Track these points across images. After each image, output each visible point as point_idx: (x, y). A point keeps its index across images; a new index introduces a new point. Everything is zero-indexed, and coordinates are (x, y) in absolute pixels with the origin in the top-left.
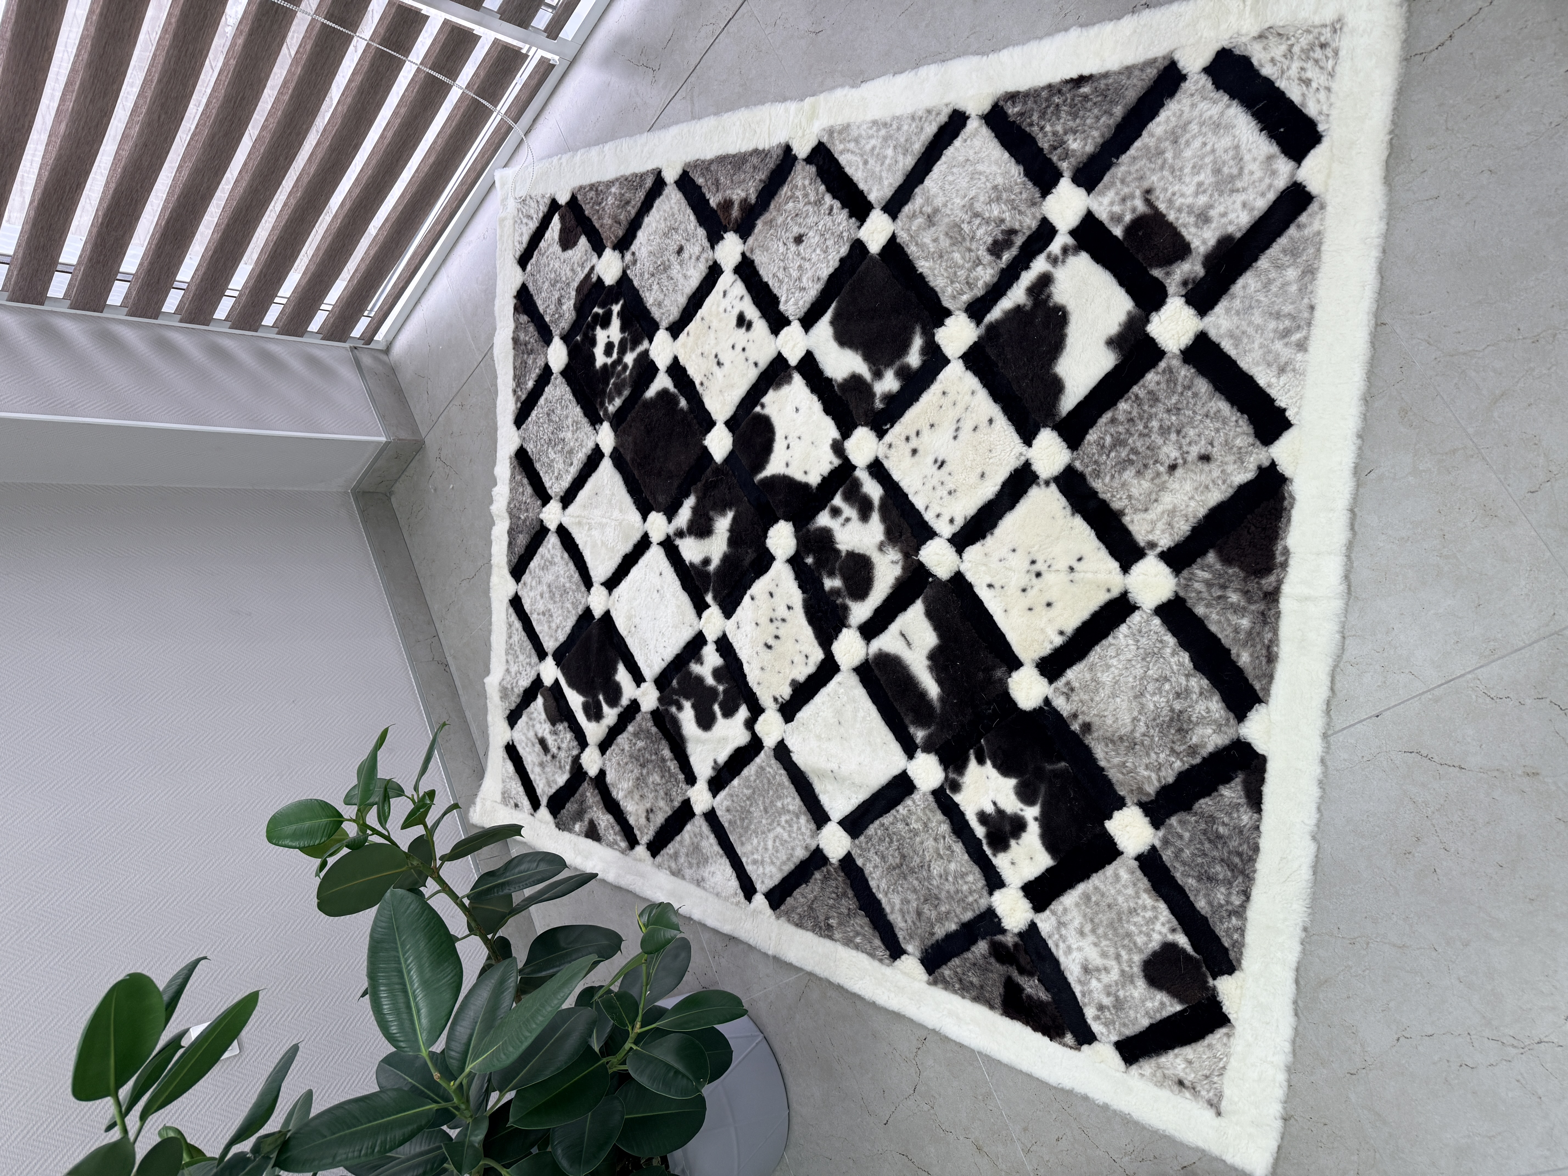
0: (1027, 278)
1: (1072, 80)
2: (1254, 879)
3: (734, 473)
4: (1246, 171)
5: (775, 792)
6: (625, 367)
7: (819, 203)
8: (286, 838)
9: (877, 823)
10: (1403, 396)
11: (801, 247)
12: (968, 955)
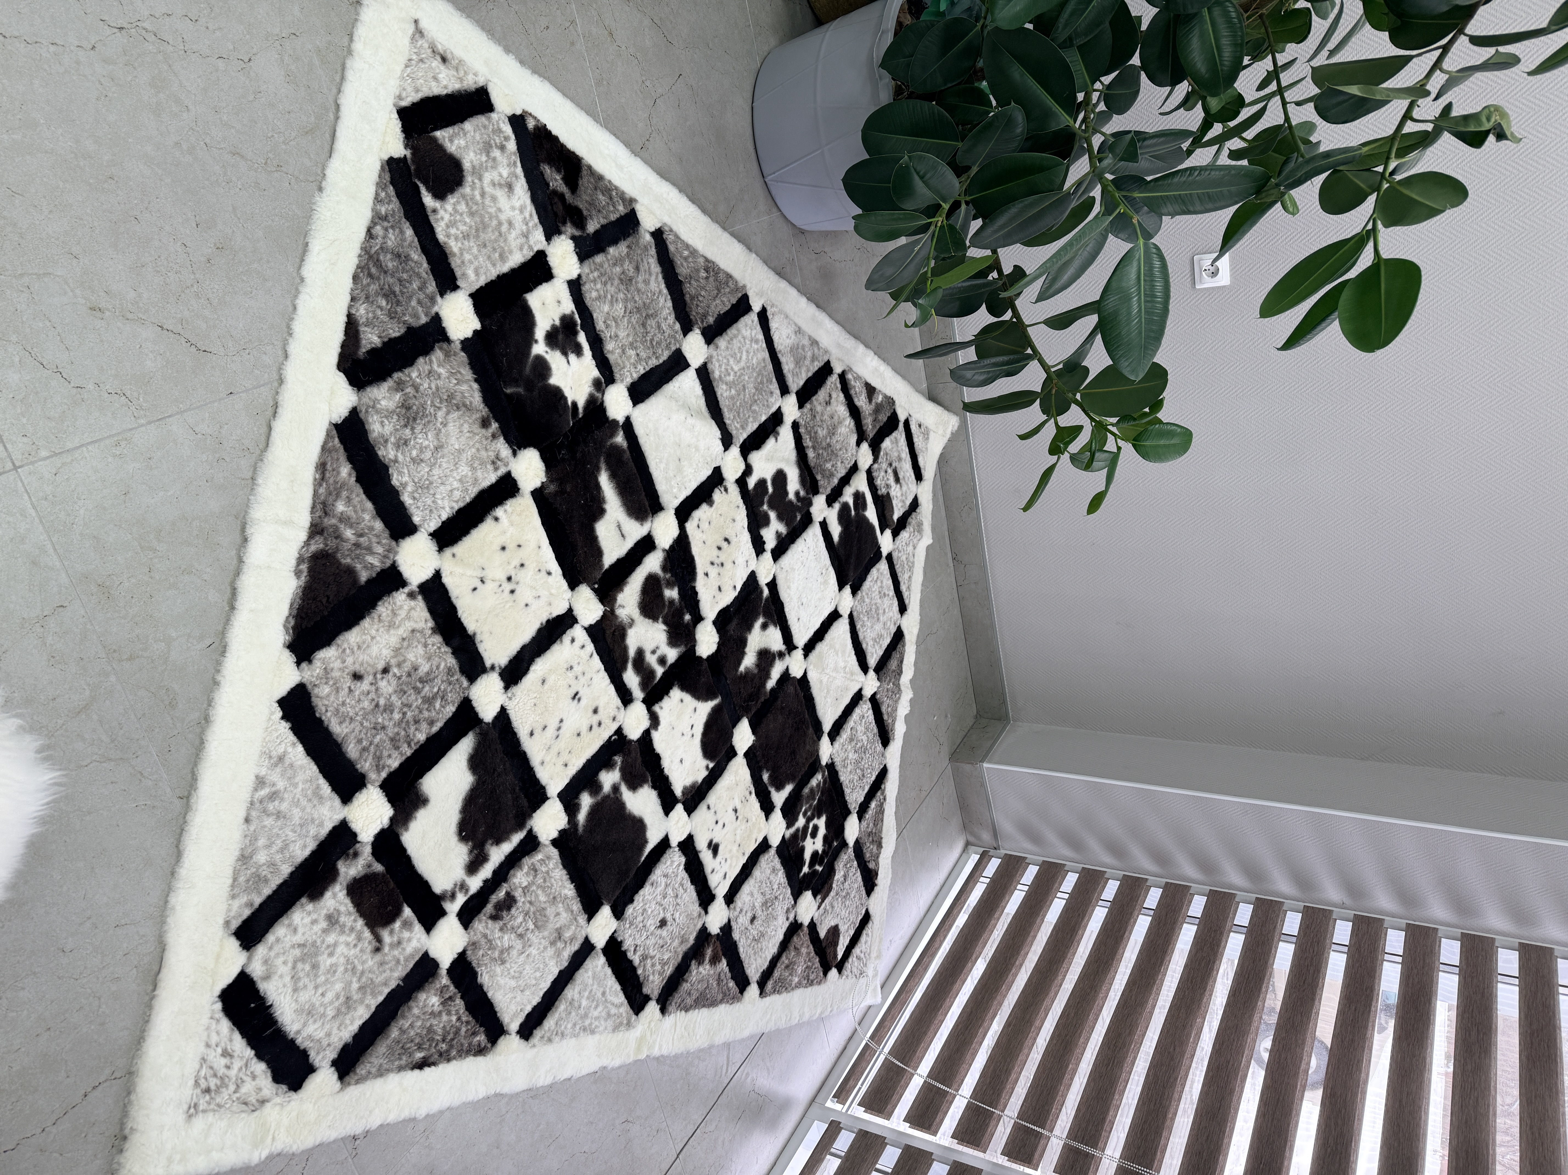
0: (486, 871)
1: (429, 1065)
2: (361, 248)
3: (735, 707)
4: (290, 965)
5: (736, 403)
6: (805, 814)
7: (644, 958)
8: (1179, 434)
9: (661, 361)
10: (171, 721)
11: (661, 916)
12: (603, 221)
